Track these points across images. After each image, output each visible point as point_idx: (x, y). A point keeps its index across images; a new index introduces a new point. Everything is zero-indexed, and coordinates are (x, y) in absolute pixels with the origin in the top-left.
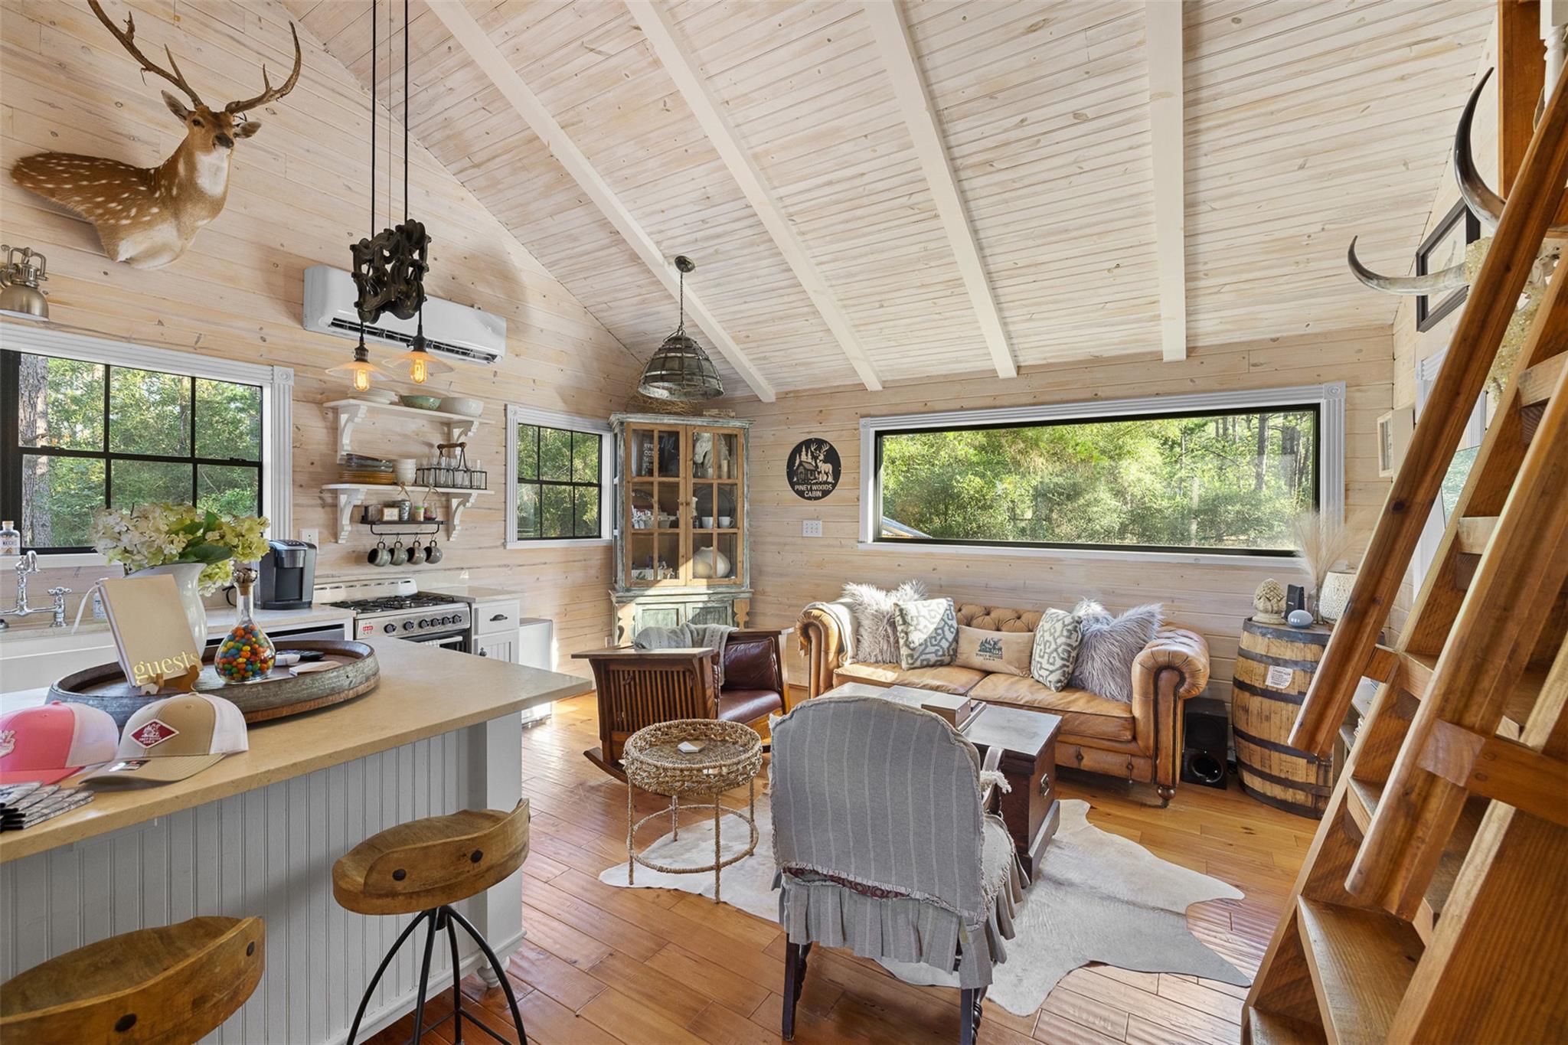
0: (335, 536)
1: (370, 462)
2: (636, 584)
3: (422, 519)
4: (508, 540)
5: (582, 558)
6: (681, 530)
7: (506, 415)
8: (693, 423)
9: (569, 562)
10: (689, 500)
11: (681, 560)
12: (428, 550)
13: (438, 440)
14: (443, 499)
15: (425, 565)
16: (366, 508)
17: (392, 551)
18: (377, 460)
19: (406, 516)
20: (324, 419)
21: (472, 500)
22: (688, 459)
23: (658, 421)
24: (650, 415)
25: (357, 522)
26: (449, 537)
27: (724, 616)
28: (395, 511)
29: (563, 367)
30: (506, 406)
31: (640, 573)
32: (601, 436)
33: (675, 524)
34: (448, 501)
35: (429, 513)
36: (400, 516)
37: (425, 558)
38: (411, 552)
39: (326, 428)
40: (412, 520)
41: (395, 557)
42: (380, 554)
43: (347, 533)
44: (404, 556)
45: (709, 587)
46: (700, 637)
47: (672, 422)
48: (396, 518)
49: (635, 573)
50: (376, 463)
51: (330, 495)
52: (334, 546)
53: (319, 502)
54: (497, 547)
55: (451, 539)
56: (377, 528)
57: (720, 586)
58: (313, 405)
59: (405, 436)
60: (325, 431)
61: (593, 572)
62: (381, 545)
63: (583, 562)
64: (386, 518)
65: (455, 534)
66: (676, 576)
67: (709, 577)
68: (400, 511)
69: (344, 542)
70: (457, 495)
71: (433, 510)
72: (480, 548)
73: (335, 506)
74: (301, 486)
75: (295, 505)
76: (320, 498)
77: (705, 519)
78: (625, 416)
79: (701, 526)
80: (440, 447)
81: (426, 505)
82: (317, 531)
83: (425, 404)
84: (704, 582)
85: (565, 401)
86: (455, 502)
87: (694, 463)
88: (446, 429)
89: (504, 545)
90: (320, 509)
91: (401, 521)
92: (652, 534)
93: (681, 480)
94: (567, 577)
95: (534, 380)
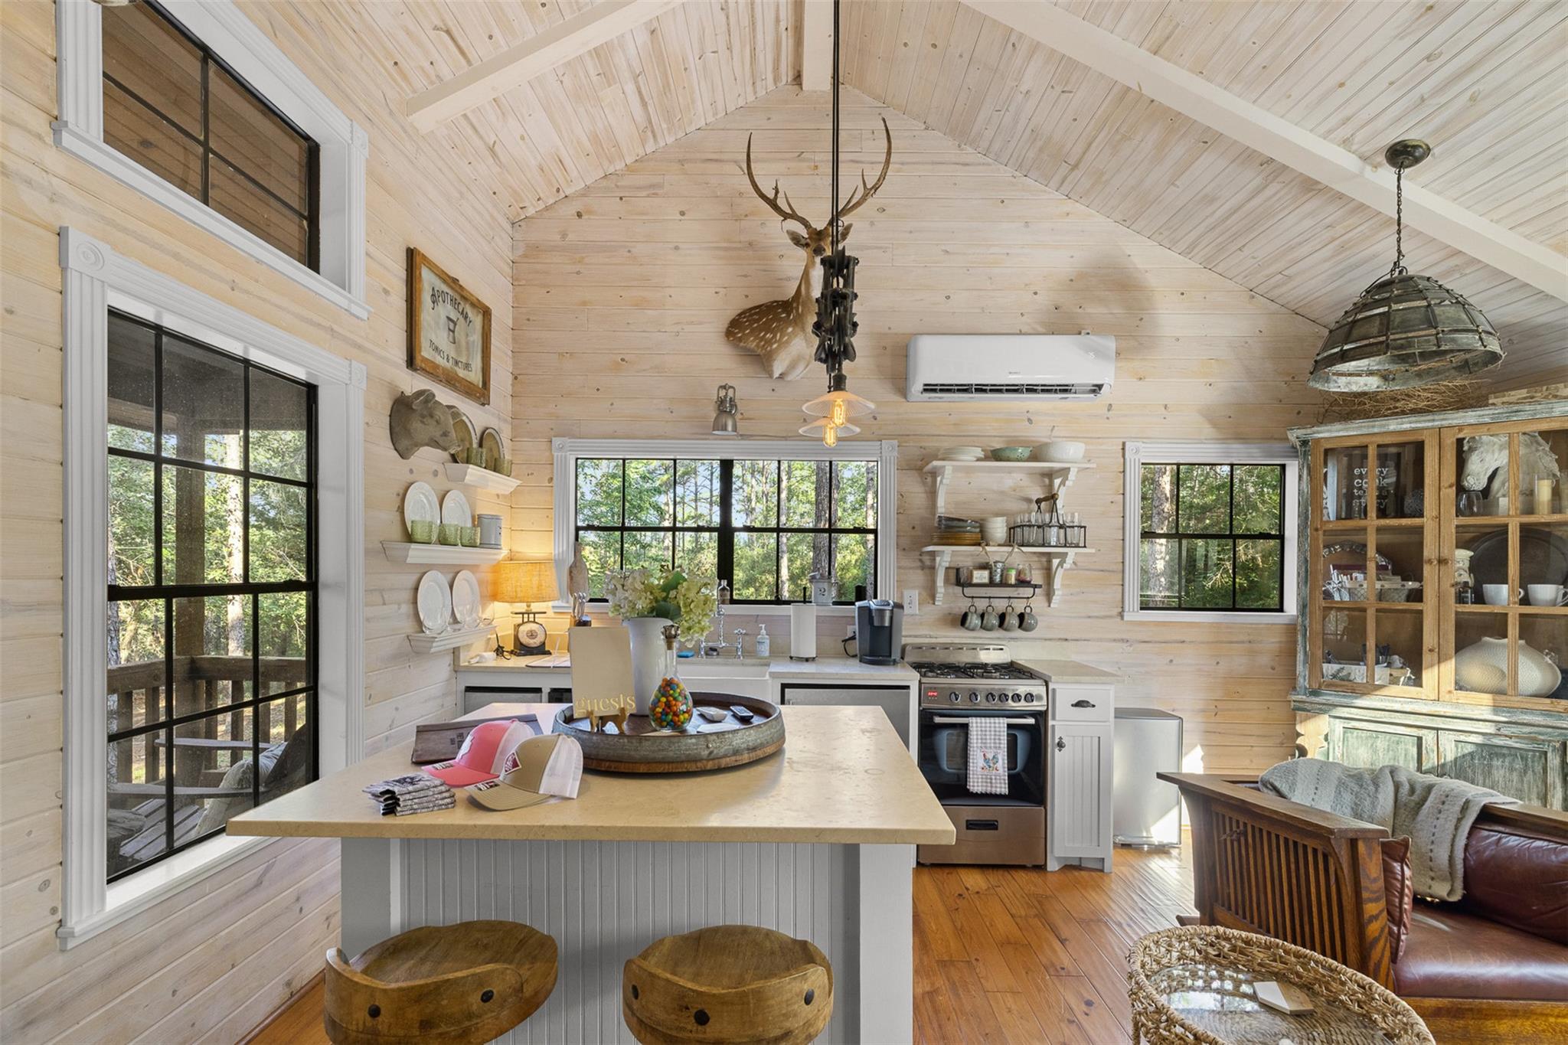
0: (933, 597)
1: (955, 523)
2: (1329, 685)
3: (1013, 581)
4: (1127, 609)
5: (1246, 638)
6: (1428, 607)
7: (1124, 456)
8: (1455, 422)
9: (1221, 642)
10: (1445, 553)
11: (1427, 658)
12: (1021, 617)
13: (1037, 493)
14: (1044, 559)
15: (1020, 633)
16: (958, 570)
17: (982, 616)
18: (963, 520)
19: (998, 579)
20: (924, 484)
21: (1069, 560)
22: (1445, 484)
23: (1376, 430)
24: (1358, 423)
25: (952, 584)
26: (1049, 601)
27: (1539, 768)
28: (986, 573)
29: (1212, 380)
30: (1124, 444)
31: (1339, 671)
32: (1283, 467)
33: (1417, 596)
34: (1049, 562)
35: (1022, 576)
36: (991, 578)
37: (1017, 625)
38: (1002, 617)
39: (926, 492)
40: (1004, 584)
41: (985, 622)
42: (969, 618)
43: (942, 595)
44: (995, 622)
45: (1496, 709)
46: (1415, 798)
47: (1406, 426)
48: (986, 581)
49: (1330, 668)
50: (961, 524)
51: (928, 557)
52: (931, 607)
53: (919, 564)
54: (1110, 617)
55: (1052, 605)
56: (969, 591)
57: (1525, 711)
58: (914, 471)
59: (1002, 493)
60: (924, 495)
61: (1265, 660)
62: (973, 609)
63: (1247, 645)
64: (975, 581)
65: (1056, 599)
66: (1418, 682)
67: (1498, 692)
68: (991, 573)
69: (940, 603)
70: (1057, 555)
71: (1027, 572)
72: (1089, 617)
73: (933, 568)
74: (904, 549)
75: (899, 568)
76: (921, 560)
77: (1490, 589)
78: (1309, 431)
79: (1480, 599)
80: (1038, 501)
81: (1021, 567)
82: (917, 592)
83: (1012, 455)
84: (1487, 699)
85: (1214, 424)
86: (1056, 562)
87: (1461, 489)
88: (1047, 481)
89: (1121, 615)
90: (919, 572)
91: (992, 583)
92: (1364, 610)
93: (1428, 522)
94: (1218, 663)
95: (1166, 407)
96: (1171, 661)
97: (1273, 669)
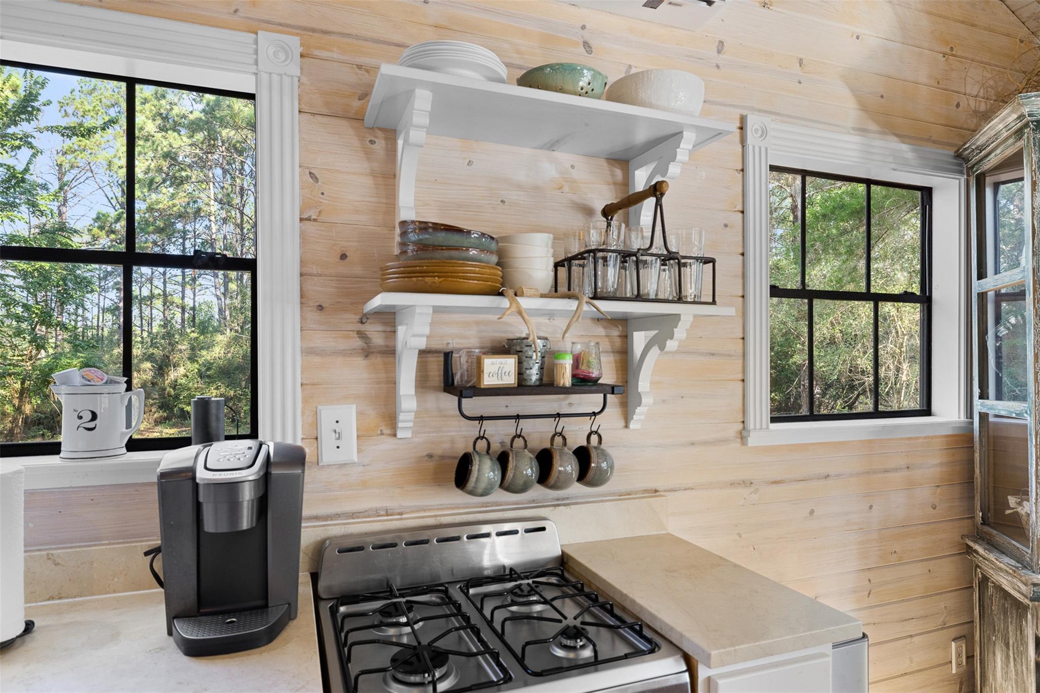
0: (391, 420)
1: (441, 237)
3: (566, 380)
4: (751, 425)
7: (743, 141)
12: (583, 455)
13: (603, 197)
14: (615, 332)
15: (577, 489)
16: (448, 356)
17: (503, 460)
18: (458, 230)
19: (534, 375)
20: (368, 155)
21: (680, 332)
25: (435, 389)
26: (627, 419)
28: (509, 363)
29: (859, 30)
30: (743, 119)
34: (626, 338)
35: (583, 367)
36: (520, 374)
37: (575, 475)
38: (545, 460)
39: (373, 174)
40: (547, 386)
41: (510, 474)
42: (475, 468)
43: (411, 416)
44: (529, 470)
48: (510, 380)
50: (454, 239)
51: (380, 328)
52: (386, 445)
53: (358, 343)
54: (724, 441)
55: (632, 425)
56: (473, 405)
58: (344, 123)
59: (537, 190)
60: (369, 181)
61: (925, 494)
62: (482, 444)
64: (488, 381)
65: (640, 414)
68: (520, 363)
69: (408, 434)
70: (644, 322)
71: (593, 360)
72: (693, 444)
73: (390, 352)
74: (321, 308)
75: (308, 352)
76: (362, 335)
80: (608, 212)
81: (578, 348)
82: (353, 409)
86: (639, 339)
88: (619, 173)
89: (742, 436)
90: (360, 361)
91: (522, 387)
94: (871, 507)
95: (801, 62)
96: (812, 512)
97: (934, 508)
